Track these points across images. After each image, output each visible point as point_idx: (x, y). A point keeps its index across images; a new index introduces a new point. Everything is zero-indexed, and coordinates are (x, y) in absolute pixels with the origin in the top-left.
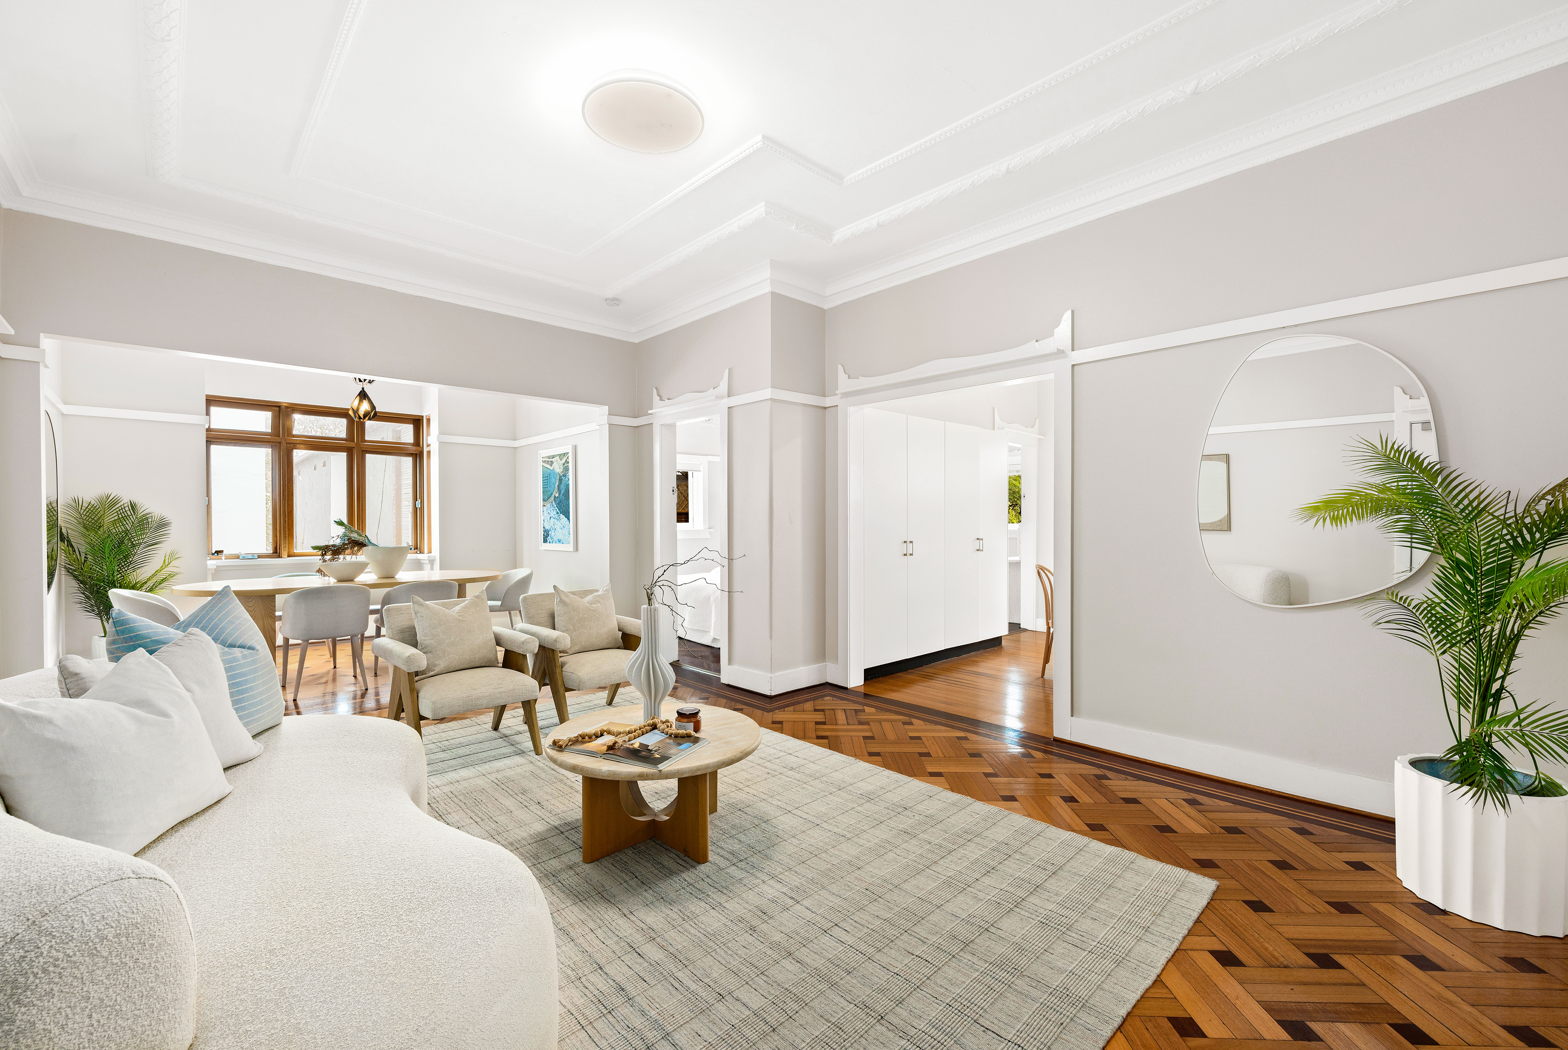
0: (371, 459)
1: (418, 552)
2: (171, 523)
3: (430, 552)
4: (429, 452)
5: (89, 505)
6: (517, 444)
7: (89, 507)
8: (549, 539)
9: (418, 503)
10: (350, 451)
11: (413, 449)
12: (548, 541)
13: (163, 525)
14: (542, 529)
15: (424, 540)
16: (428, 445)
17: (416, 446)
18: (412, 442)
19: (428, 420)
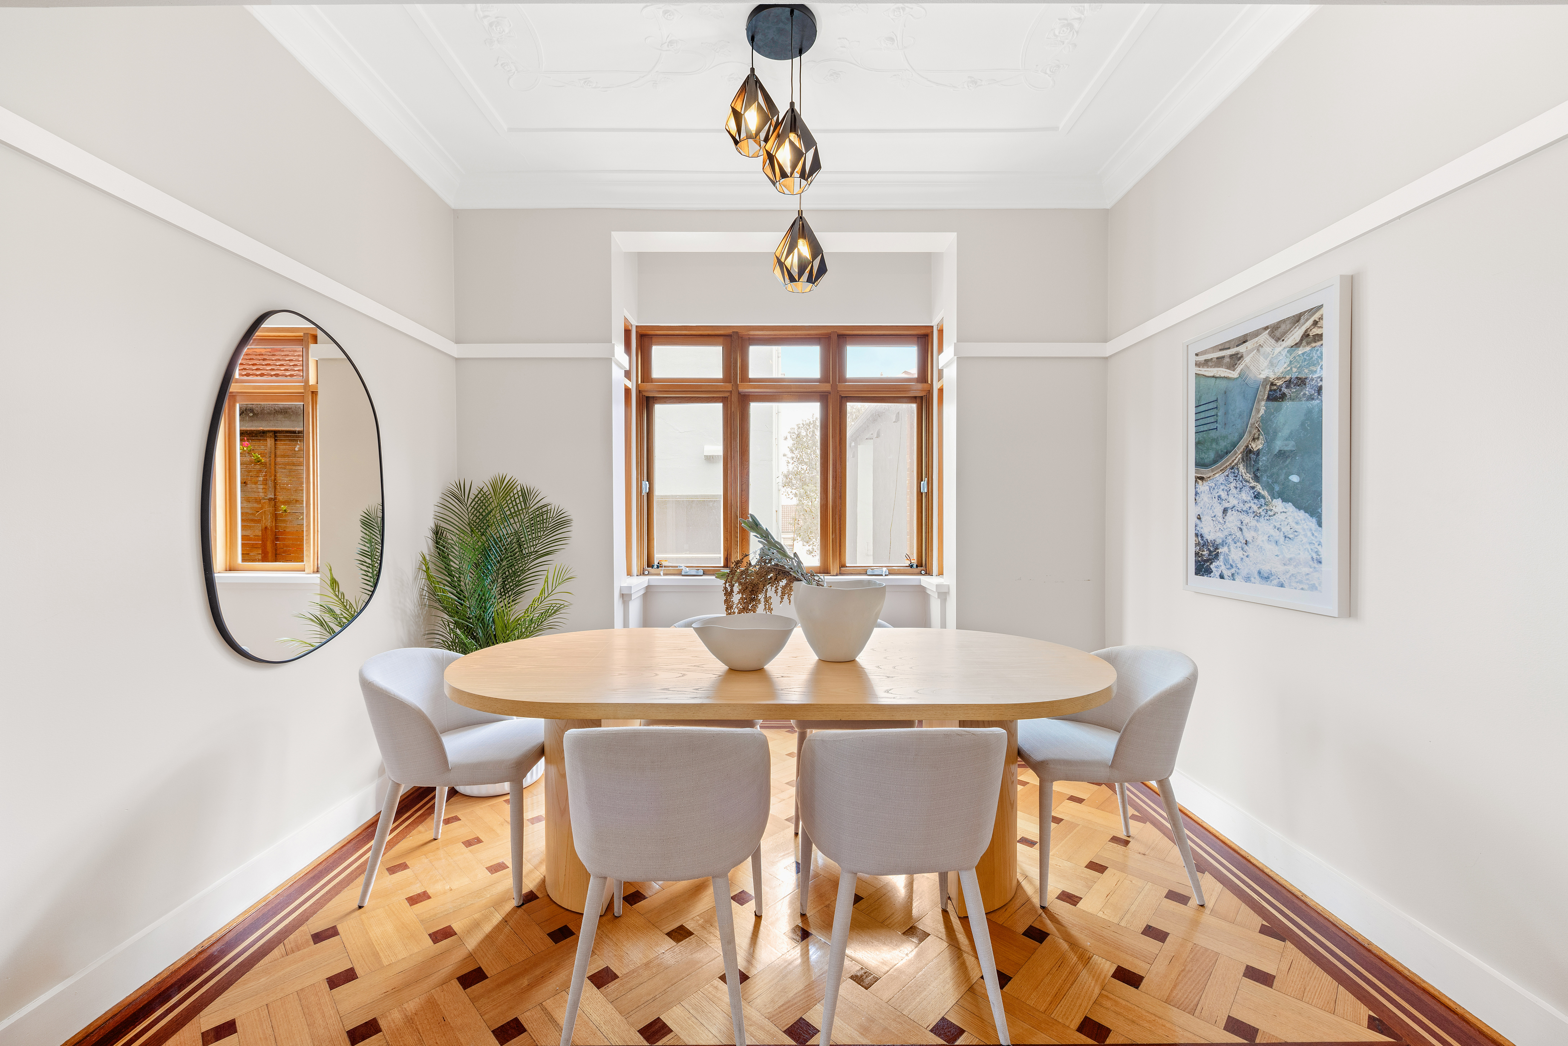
0: (853, 408)
1: (923, 572)
2: (570, 520)
3: (941, 573)
4: (941, 391)
5: (480, 492)
6: (1109, 349)
7: (480, 496)
8: (1217, 566)
9: (924, 484)
10: (823, 397)
11: (918, 389)
12: (1216, 573)
13: (562, 522)
14: (1192, 540)
15: (932, 550)
16: (940, 377)
17: (922, 382)
18: (916, 376)
19: (941, 332)
